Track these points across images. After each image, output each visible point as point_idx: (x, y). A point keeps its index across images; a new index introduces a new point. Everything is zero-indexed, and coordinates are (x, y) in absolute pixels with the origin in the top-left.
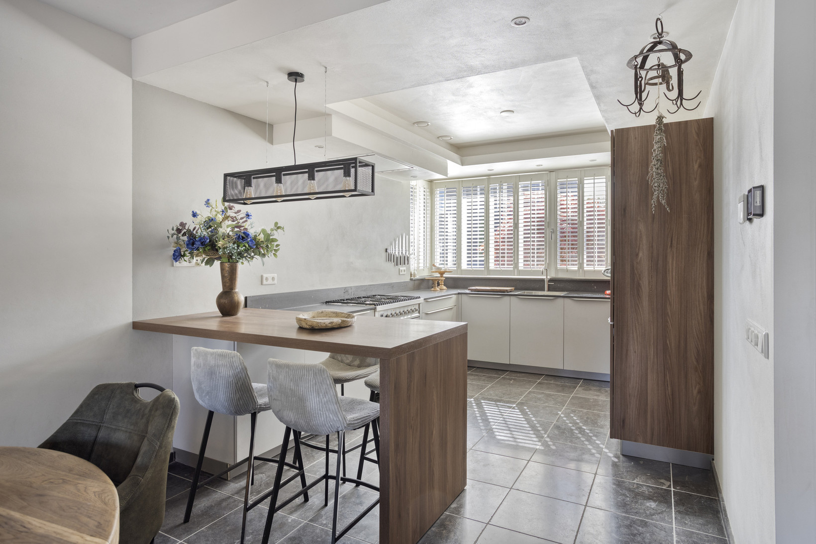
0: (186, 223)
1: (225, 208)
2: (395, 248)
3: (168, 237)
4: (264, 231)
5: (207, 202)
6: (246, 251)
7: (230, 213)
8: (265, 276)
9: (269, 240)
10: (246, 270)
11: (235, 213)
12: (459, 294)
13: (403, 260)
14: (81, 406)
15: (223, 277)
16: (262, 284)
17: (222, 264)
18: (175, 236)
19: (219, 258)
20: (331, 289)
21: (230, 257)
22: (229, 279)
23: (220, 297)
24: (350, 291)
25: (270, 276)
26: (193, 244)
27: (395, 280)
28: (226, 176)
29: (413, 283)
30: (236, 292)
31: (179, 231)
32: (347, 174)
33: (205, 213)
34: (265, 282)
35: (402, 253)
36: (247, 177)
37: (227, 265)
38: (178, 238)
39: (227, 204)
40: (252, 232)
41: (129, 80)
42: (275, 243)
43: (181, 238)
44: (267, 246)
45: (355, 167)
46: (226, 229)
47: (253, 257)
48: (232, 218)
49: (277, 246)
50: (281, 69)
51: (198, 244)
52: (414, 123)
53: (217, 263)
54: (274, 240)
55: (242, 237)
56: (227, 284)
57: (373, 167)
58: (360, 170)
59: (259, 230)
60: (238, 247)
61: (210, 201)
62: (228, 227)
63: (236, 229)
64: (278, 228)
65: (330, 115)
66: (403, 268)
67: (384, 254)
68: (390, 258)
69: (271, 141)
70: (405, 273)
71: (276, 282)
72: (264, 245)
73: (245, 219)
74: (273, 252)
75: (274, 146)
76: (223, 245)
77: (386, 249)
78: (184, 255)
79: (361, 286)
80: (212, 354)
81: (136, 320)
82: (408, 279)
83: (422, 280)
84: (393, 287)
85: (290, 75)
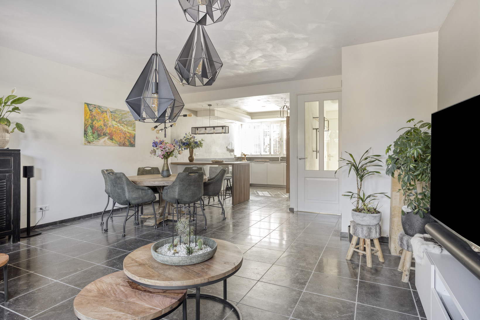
0: (182, 139)
1: (192, 136)
2: (230, 146)
3: (178, 142)
4: (199, 141)
5: (186, 134)
8: (196, 153)
9: (201, 143)
10: (195, 151)
12: (251, 162)
13: (232, 151)
15: (190, 152)
21: (192, 147)
22: (191, 153)
23: (189, 157)
26: (183, 144)
27: (230, 157)
28: (192, 128)
29: (235, 158)
30: (193, 156)
31: (180, 141)
32: (223, 129)
33: (186, 137)
34: (196, 155)
35: (232, 148)
36: (197, 128)
37: (191, 149)
39: (192, 134)
40: (197, 141)
45: (224, 127)
47: (197, 147)
50: (207, 104)
51: (185, 144)
53: (189, 149)
55: (196, 143)
57: (229, 127)
60: (194, 145)
62: (192, 140)
64: (202, 141)
66: (232, 153)
67: (226, 148)
68: (228, 150)
70: (233, 155)
71: (198, 155)
72: (199, 145)
73: (195, 138)
74: (201, 146)
76: (191, 144)
78: (181, 147)
81: (171, 162)
82: (233, 157)
83: (238, 158)
84: (229, 159)
85: (209, 105)
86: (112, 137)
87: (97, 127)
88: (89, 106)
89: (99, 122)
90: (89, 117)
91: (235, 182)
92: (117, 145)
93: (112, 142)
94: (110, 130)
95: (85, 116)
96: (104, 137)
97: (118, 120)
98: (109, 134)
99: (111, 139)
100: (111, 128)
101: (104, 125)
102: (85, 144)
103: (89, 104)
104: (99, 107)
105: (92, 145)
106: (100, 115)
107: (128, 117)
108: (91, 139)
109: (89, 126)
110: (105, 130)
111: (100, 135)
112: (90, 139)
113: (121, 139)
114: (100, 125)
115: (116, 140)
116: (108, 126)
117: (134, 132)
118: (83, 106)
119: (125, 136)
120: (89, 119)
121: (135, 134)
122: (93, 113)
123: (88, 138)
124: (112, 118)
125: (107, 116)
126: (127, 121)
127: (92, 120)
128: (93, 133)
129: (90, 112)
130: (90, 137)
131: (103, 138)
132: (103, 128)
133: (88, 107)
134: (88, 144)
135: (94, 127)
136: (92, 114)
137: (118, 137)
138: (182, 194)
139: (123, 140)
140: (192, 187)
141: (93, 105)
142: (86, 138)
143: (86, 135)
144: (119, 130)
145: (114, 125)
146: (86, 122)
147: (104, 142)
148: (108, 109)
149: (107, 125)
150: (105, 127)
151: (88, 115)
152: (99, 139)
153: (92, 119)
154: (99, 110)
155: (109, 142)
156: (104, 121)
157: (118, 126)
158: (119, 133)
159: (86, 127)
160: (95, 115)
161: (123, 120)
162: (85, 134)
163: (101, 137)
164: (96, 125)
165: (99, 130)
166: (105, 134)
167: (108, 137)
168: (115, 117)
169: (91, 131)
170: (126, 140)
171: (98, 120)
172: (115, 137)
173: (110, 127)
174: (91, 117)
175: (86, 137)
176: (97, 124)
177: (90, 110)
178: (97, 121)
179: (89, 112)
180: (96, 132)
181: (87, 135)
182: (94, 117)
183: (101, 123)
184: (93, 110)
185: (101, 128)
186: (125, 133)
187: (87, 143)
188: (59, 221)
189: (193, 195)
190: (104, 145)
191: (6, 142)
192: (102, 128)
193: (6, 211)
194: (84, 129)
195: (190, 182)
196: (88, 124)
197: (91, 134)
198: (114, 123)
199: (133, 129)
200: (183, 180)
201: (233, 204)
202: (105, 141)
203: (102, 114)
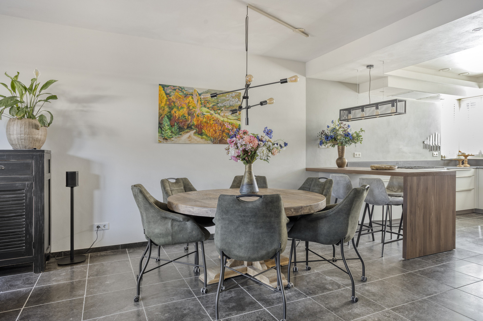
0: (325, 131)
1: (340, 123)
2: (430, 141)
3: (318, 136)
4: (356, 132)
5: (332, 122)
6: (349, 141)
7: (342, 125)
8: (356, 153)
9: (358, 136)
11: (344, 125)
12: (477, 168)
13: (436, 148)
14: (305, 183)
16: (354, 157)
17: (338, 146)
18: (320, 136)
19: (337, 144)
20: (389, 161)
21: (342, 143)
22: (341, 152)
23: (338, 160)
24: (400, 163)
25: (358, 153)
26: (328, 138)
27: (430, 159)
28: (340, 110)
29: (443, 161)
30: (344, 158)
31: (322, 133)
32: (393, 106)
33: (332, 126)
34: (355, 156)
35: (435, 144)
36: (349, 110)
37: (340, 147)
38: (321, 136)
39: (340, 122)
40: (351, 133)
41: (305, 78)
42: (361, 138)
43: (323, 136)
44: (357, 139)
45: (396, 102)
46: (340, 132)
47: (351, 143)
48: (343, 127)
49: (362, 139)
50: (364, 65)
51: (329, 138)
52: (440, 70)
53: (336, 146)
54: (361, 136)
55: (347, 135)
56: (341, 155)
57: (405, 101)
58: (398, 103)
59: (354, 132)
60: (345, 139)
61: (333, 121)
62: (341, 131)
63: (344, 132)
64: (362, 131)
65: (387, 77)
66: (435, 153)
67: (422, 145)
68: (426, 146)
69: (359, 93)
70: (437, 155)
71: (360, 156)
72: (356, 139)
73: (347, 128)
74: (360, 141)
75: (360, 94)
76: (340, 138)
77: (424, 142)
78: (324, 143)
79: (406, 161)
80: (338, 176)
81: (307, 167)
82: (439, 159)
83: (451, 161)
84: (428, 163)
85: (368, 66)
86: (202, 131)
87: (178, 117)
88: (165, 88)
89: (181, 110)
90: (166, 103)
91: (411, 212)
92: (209, 142)
93: (202, 138)
94: (198, 121)
95: (159, 103)
96: (189, 130)
97: (211, 106)
98: (196, 126)
99: (200, 133)
100: (200, 118)
101: (189, 114)
102: (160, 142)
103: (165, 85)
104: (180, 89)
105: (170, 142)
106: (181, 100)
107: (228, 100)
108: (169, 135)
109: (166, 116)
110: (190, 121)
111: (182, 129)
112: (167, 134)
113: (216, 133)
114: (182, 114)
115: (208, 135)
116: (195, 114)
117: (238, 123)
118: (157, 90)
119: (222, 129)
120: (166, 107)
121: (240, 125)
122: (171, 97)
123: (163, 132)
124: (201, 104)
125: (193, 101)
126: (227, 107)
127: (170, 108)
128: (172, 126)
129: (167, 97)
130: (166, 132)
131: (187, 132)
132: (187, 118)
133: (164, 90)
134: (165, 142)
135: (173, 118)
136: (169, 99)
137: (212, 130)
138: (230, 241)
139: (220, 135)
140: (251, 228)
141: (171, 86)
142: (162, 133)
143: (161, 129)
144: (213, 121)
145: (204, 113)
146: (160, 110)
147: (188, 138)
148: (195, 90)
149: (193, 114)
150: (190, 117)
151: (164, 101)
152: (180, 134)
153: (170, 106)
154: (181, 94)
155: (197, 138)
156: (188, 107)
157: (211, 114)
158: (213, 125)
159: (160, 118)
160: (175, 100)
161: (219, 105)
162: (159, 127)
163: (184, 131)
164: (177, 115)
165: (181, 121)
166: (190, 127)
167: (195, 131)
168: (207, 101)
169: (169, 123)
170: (225, 135)
171: (180, 107)
172: (206, 130)
173: (198, 116)
174: (168, 103)
175: (160, 132)
176: (177, 113)
177: (167, 94)
178: (178, 108)
179: (165, 96)
180: (176, 124)
181: (163, 129)
182: (172, 104)
183: (184, 111)
184: (172, 93)
185: (183, 119)
186: (222, 123)
187: (162, 140)
188: (121, 245)
189: (256, 245)
190: (189, 142)
191: (34, 140)
192: (185, 118)
193: (26, 230)
194: (159, 121)
195: (244, 216)
196: (165, 113)
197: (168, 127)
198: (204, 110)
199: (236, 118)
200: (228, 211)
201: (404, 255)
202: (190, 136)
203: (185, 99)
